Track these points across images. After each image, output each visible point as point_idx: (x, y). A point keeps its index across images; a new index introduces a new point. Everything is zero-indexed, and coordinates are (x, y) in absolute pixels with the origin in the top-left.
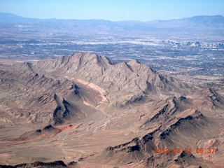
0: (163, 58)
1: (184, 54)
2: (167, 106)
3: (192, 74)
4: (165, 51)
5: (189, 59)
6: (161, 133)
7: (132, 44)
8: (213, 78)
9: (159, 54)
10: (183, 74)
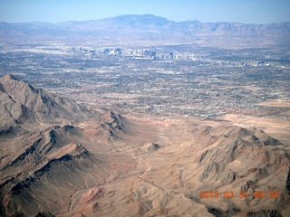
0: (68, 71)
1: (98, 65)
2: (39, 140)
3: (101, 91)
4: (73, 61)
5: (103, 72)
6: (14, 185)
7: (30, 53)
8: (127, 96)
9: (63, 66)
10: (89, 91)
